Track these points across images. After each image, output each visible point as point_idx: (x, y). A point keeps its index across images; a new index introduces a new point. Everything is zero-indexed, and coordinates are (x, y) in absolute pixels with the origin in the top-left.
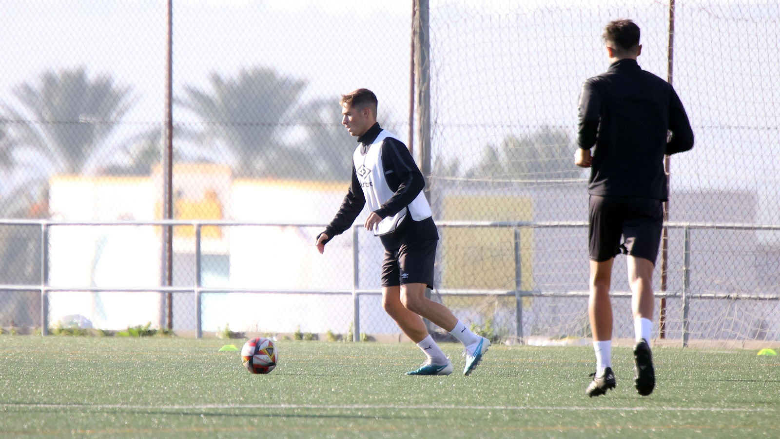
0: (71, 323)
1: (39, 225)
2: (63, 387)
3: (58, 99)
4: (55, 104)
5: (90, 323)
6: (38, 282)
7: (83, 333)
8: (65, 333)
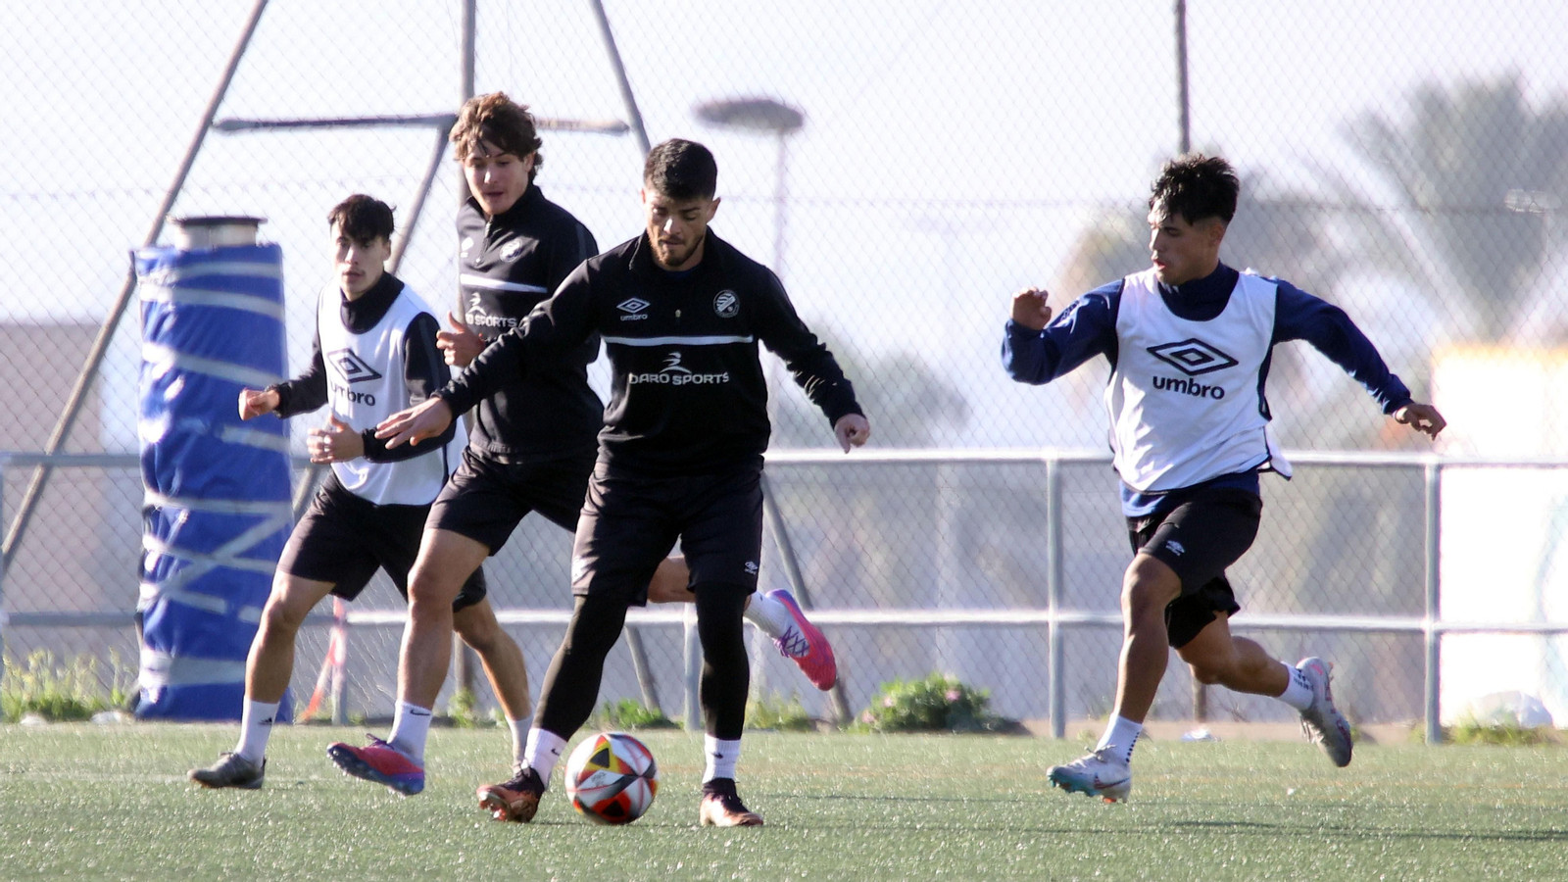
0: (1500, 712)
1: (1419, 468)
2: (1491, 871)
3: (1450, 153)
4: (1444, 164)
5: (1546, 717)
6: (1417, 610)
7: (1529, 737)
8: (1485, 737)
